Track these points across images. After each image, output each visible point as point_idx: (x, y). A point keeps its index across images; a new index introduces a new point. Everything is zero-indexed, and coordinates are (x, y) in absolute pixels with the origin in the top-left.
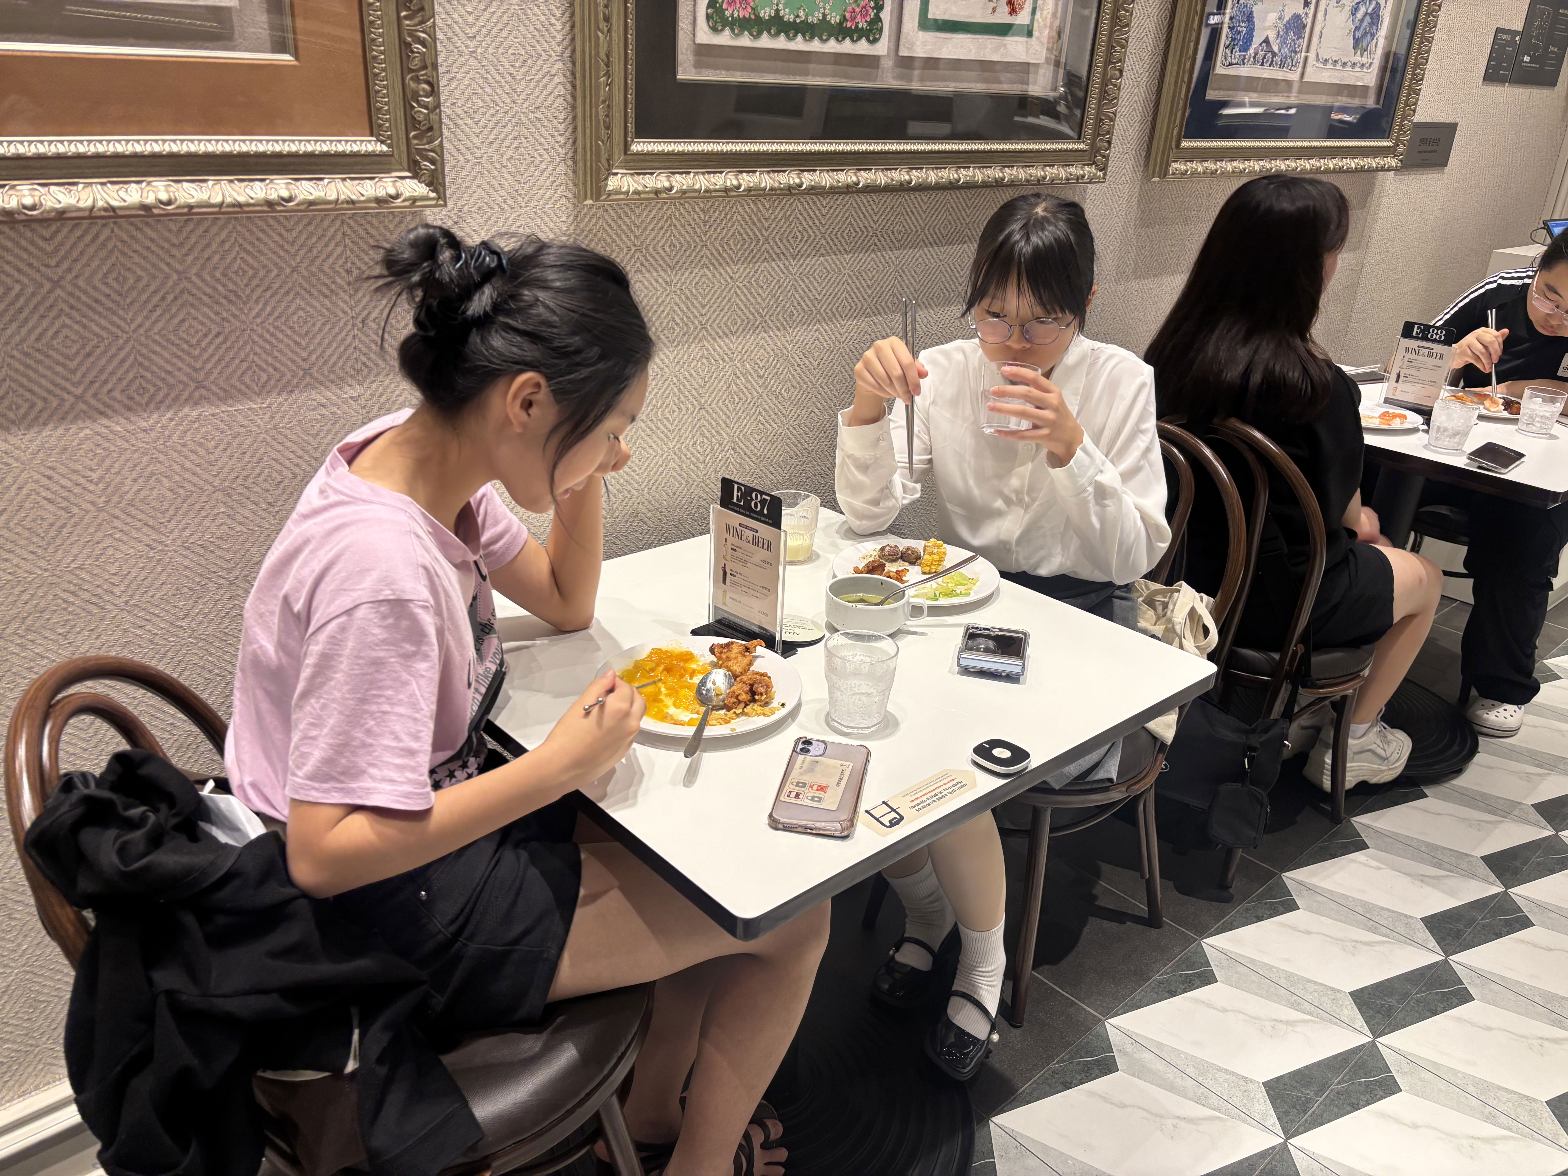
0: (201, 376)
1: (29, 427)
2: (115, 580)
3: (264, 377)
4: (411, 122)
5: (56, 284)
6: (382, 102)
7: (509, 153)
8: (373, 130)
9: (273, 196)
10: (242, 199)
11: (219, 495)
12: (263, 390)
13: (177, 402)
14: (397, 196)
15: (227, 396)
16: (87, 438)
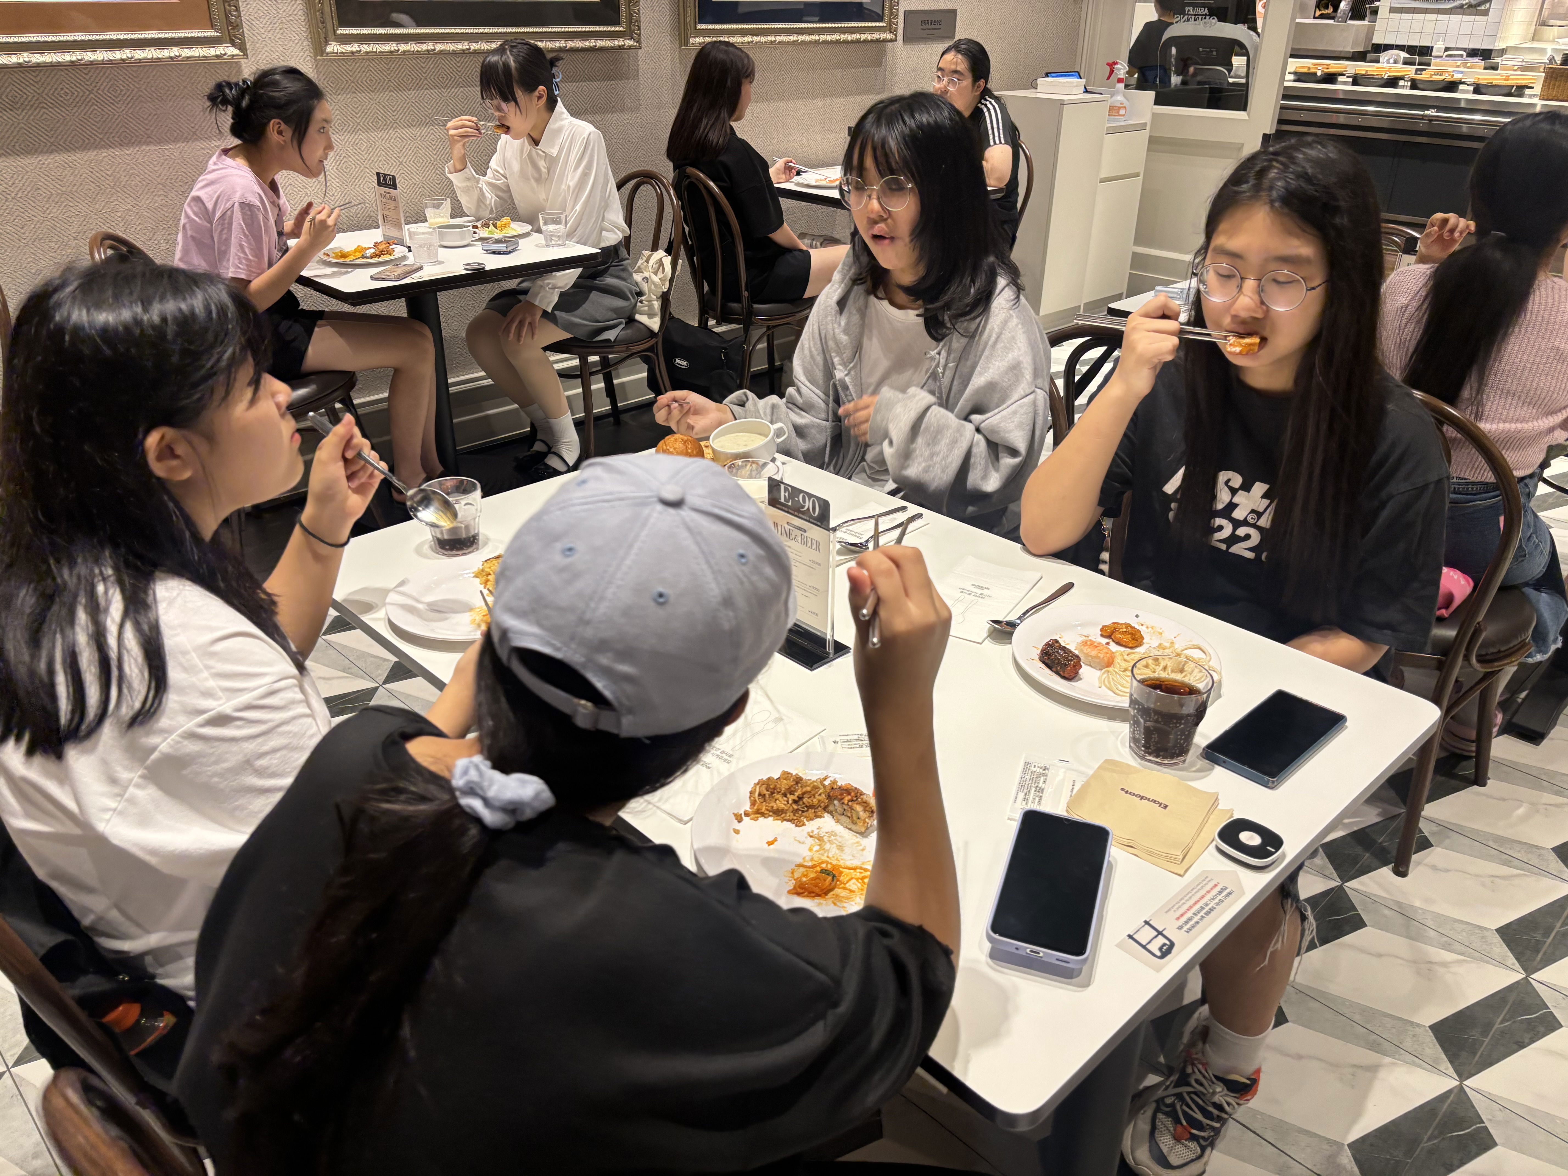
0: (149, 132)
1: (83, 150)
2: (119, 219)
3: (176, 134)
4: (229, 23)
5: (91, 92)
6: (215, 15)
7: (279, 36)
8: (212, 26)
9: (173, 55)
10: (160, 56)
11: (160, 186)
12: (176, 140)
13: (140, 143)
14: (225, 54)
15: (160, 142)
16: (105, 157)
